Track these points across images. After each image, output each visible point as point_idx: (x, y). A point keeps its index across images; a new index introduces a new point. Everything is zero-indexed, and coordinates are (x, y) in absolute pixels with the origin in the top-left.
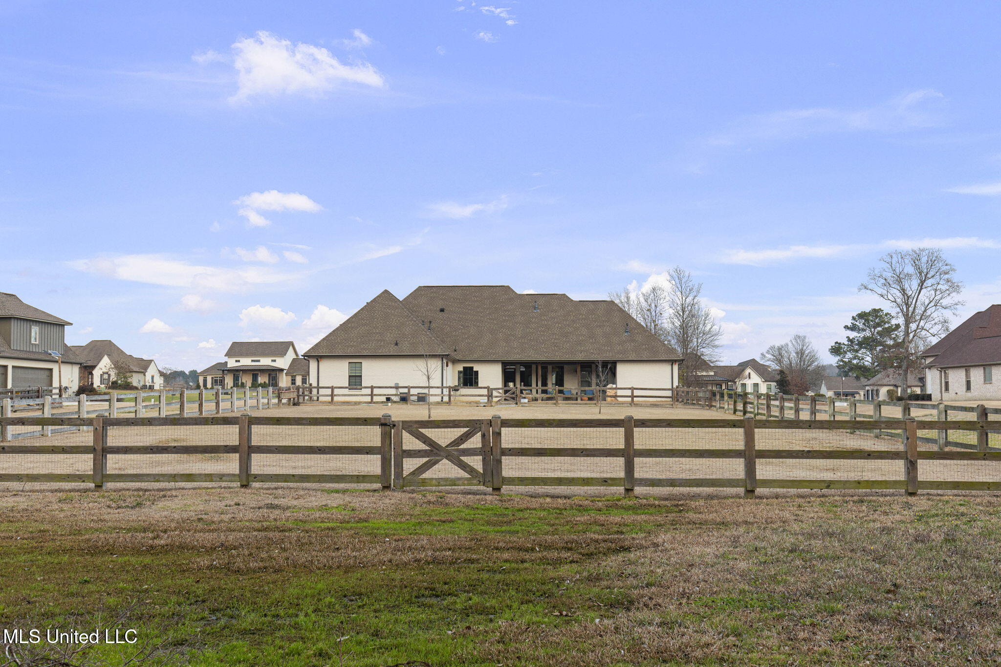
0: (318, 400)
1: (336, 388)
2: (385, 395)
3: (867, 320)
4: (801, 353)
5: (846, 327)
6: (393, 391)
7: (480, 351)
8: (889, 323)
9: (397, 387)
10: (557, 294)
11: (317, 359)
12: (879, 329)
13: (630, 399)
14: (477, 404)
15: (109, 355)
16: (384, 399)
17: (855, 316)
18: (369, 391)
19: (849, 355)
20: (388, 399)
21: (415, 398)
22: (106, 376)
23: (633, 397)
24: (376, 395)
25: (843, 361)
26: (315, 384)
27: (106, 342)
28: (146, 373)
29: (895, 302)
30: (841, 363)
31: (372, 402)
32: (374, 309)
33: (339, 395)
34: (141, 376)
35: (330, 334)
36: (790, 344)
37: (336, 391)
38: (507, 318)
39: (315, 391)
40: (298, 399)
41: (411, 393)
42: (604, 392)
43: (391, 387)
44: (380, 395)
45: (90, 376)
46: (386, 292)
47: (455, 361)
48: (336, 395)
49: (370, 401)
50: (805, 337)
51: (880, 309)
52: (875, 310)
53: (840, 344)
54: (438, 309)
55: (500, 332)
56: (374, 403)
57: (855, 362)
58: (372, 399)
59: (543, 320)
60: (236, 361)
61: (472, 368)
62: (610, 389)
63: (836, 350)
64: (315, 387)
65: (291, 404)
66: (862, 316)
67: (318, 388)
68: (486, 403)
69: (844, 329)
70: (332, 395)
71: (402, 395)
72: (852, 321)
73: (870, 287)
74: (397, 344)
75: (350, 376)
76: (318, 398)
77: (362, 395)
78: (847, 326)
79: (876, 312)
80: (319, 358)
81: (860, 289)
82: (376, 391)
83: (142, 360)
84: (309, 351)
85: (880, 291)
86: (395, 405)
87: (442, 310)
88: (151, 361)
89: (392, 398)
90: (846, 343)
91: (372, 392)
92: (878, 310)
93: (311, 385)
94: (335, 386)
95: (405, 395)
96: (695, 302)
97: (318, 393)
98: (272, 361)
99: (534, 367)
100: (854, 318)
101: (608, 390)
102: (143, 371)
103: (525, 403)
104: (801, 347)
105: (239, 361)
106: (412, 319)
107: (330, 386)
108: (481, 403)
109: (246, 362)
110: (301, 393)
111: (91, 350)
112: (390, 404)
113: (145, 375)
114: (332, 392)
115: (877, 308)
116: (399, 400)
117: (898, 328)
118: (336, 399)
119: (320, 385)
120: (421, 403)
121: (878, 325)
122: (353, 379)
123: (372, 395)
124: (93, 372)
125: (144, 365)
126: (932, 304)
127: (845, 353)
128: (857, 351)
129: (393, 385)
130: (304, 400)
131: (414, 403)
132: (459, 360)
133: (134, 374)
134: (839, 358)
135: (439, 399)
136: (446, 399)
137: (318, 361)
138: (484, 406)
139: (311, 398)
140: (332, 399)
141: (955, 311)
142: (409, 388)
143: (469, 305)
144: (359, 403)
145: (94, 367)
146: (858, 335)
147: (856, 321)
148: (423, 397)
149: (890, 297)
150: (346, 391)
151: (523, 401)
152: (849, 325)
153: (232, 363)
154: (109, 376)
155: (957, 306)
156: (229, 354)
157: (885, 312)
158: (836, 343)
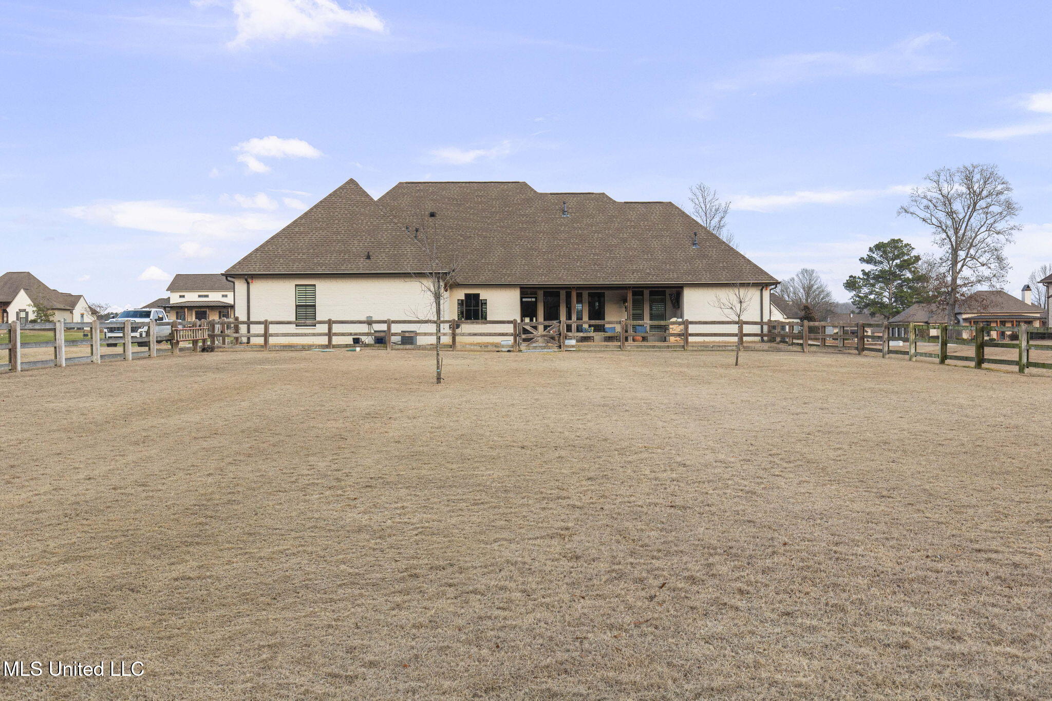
0: (248, 342)
1: (272, 323)
2: (351, 334)
3: (885, 252)
4: (808, 289)
5: (862, 260)
6: (364, 328)
7: (489, 271)
8: (908, 255)
9: (370, 322)
10: (593, 194)
11: (246, 280)
12: (898, 261)
13: (735, 339)
14: (497, 348)
15: (26, 290)
16: (349, 340)
17: (872, 247)
18: (324, 328)
19: (865, 290)
20: (356, 341)
21: (398, 339)
22: (23, 315)
23: (741, 335)
24: (336, 334)
25: (859, 297)
26: (243, 317)
27: (22, 275)
28: (74, 311)
29: (941, 227)
30: (857, 299)
31: (330, 345)
32: (335, 205)
33: (277, 335)
34: (66, 315)
35: (267, 242)
36: (796, 279)
37: (273, 329)
38: (525, 226)
39: (243, 329)
40: (213, 342)
41: (393, 331)
42: (665, 328)
43: (360, 322)
44: (343, 334)
45: (5, 314)
46: (352, 181)
47: (452, 286)
48: (272, 335)
49: (327, 343)
50: (813, 271)
51: (900, 239)
52: (893, 241)
53: (855, 277)
54: (427, 213)
55: (516, 245)
56: (334, 347)
57: (872, 297)
58: (330, 340)
59: (575, 228)
60: (181, 296)
61: (478, 295)
62: (674, 323)
63: (851, 284)
64: (243, 323)
65: (199, 349)
66: (879, 247)
67: (249, 323)
68: (512, 346)
69: (860, 262)
70: (266, 335)
71: (377, 334)
72: (869, 253)
73: (911, 210)
74: (368, 257)
75: (297, 306)
76: (249, 339)
77: (314, 335)
78: (863, 258)
79: (895, 243)
80: (248, 278)
81: (899, 213)
82: (336, 328)
83: (70, 295)
84: (234, 267)
85: (923, 214)
86: (368, 352)
87: (432, 215)
88: (80, 297)
89: (363, 338)
90: (861, 276)
91: (330, 329)
92: (897, 240)
93: (237, 319)
94: (270, 320)
95: (382, 334)
96: (721, 225)
97: (249, 331)
98: (223, 296)
99: (563, 294)
100: (871, 250)
101: (671, 326)
102: (68, 308)
103: (573, 346)
104: (808, 281)
105: (183, 296)
106: (391, 222)
107: (262, 320)
108: (503, 346)
109: (192, 297)
110: (217, 332)
111: (6, 284)
112: (358, 349)
113: (72, 313)
114: (266, 329)
115: (896, 239)
116: (373, 342)
117: (918, 261)
118: (272, 340)
119: (252, 320)
120: (408, 347)
121: (897, 257)
122: (302, 310)
123: (330, 334)
124: (8, 310)
125: (70, 302)
126: (983, 229)
127: (860, 287)
128: (873, 285)
129: (364, 318)
130: (224, 343)
131: (397, 347)
132: (459, 284)
133: (57, 312)
134: (854, 293)
135: (433, 340)
136: (446, 340)
137: (248, 283)
138: (509, 351)
139: (237, 339)
140: (266, 341)
141: (1010, 238)
142: (389, 323)
143: (470, 208)
144: (309, 347)
145: (8, 304)
146: (875, 268)
147: (874, 253)
148: (411, 337)
149: (934, 221)
150: (292, 329)
151: (568, 342)
152: (865, 257)
153: (175, 299)
154: (27, 314)
155: (1013, 231)
156: (172, 288)
157: (904, 242)
158: (851, 277)
